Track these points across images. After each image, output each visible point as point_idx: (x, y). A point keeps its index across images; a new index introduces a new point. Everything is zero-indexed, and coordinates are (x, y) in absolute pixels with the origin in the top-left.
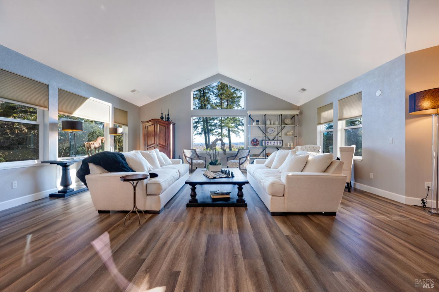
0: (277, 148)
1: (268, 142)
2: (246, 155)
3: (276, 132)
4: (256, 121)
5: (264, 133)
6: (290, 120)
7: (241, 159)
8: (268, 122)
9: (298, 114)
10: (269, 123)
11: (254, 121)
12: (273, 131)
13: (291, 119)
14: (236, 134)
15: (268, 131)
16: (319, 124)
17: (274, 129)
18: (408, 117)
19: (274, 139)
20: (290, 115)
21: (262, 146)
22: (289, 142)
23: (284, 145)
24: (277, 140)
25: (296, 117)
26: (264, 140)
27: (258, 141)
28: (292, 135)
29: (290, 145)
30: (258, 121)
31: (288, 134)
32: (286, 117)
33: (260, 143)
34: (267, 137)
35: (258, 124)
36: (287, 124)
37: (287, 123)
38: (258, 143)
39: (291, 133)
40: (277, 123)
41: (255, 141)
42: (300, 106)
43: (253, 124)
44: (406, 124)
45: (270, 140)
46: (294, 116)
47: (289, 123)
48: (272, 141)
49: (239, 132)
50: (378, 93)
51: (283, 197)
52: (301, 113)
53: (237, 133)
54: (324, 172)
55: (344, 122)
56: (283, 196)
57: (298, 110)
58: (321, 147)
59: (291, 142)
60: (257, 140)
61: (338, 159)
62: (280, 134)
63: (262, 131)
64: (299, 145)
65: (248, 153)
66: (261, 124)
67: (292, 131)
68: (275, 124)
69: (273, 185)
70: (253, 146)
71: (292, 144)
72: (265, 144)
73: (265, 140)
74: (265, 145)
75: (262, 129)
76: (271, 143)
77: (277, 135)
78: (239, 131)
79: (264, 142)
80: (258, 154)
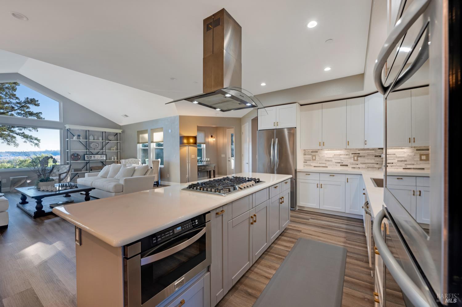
0: (101, 162)
1: (91, 157)
2: (65, 171)
3: (100, 147)
4: (77, 135)
5: (86, 148)
6: (113, 137)
7: (61, 175)
8: (91, 138)
9: (121, 132)
10: (93, 139)
11: (74, 136)
12: (96, 146)
13: (115, 136)
14: (7, 139)
15: (91, 145)
16: (139, 143)
17: (97, 145)
18: (180, 146)
19: (98, 154)
20: (113, 133)
21: (84, 160)
22: (112, 156)
23: (108, 158)
24: (101, 154)
25: (118, 135)
26: (86, 154)
27: (79, 155)
28: (116, 150)
29: (114, 159)
30: (79, 136)
31: (112, 149)
32: (110, 134)
33: (82, 158)
34: (91, 152)
35: (80, 139)
36: (110, 141)
37: (110, 139)
38: (79, 157)
39: (114, 149)
40: (101, 139)
41: (76, 155)
42: (122, 126)
43: (73, 139)
44: (180, 149)
45: (93, 154)
46: (117, 134)
47: (113, 139)
48: (96, 155)
49: (15, 137)
50: (170, 131)
51: (122, 193)
52: (123, 132)
53: (9, 138)
54: (144, 175)
55: (155, 144)
56: (122, 191)
57: (121, 129)
58: (140, 160)
59: (114, 156)
60: (77, 154)
61: (151, 168)
62: (104, 148)
63: (84, 146)
64: (122, 159)
65: (68, 169)
66: (83, 139)
67: (116, 147)
68: (99, 140)
69: (115, 186)
70: (74, 160)
71: (116, 158)
72: (87, 158)
73: (88, 155)
74: (89, 159)
75: (84, 144)
76: (94, 157)
77: (101, 150)
78: (15, 135)
79: (87, 156)
80: (80, 169)
